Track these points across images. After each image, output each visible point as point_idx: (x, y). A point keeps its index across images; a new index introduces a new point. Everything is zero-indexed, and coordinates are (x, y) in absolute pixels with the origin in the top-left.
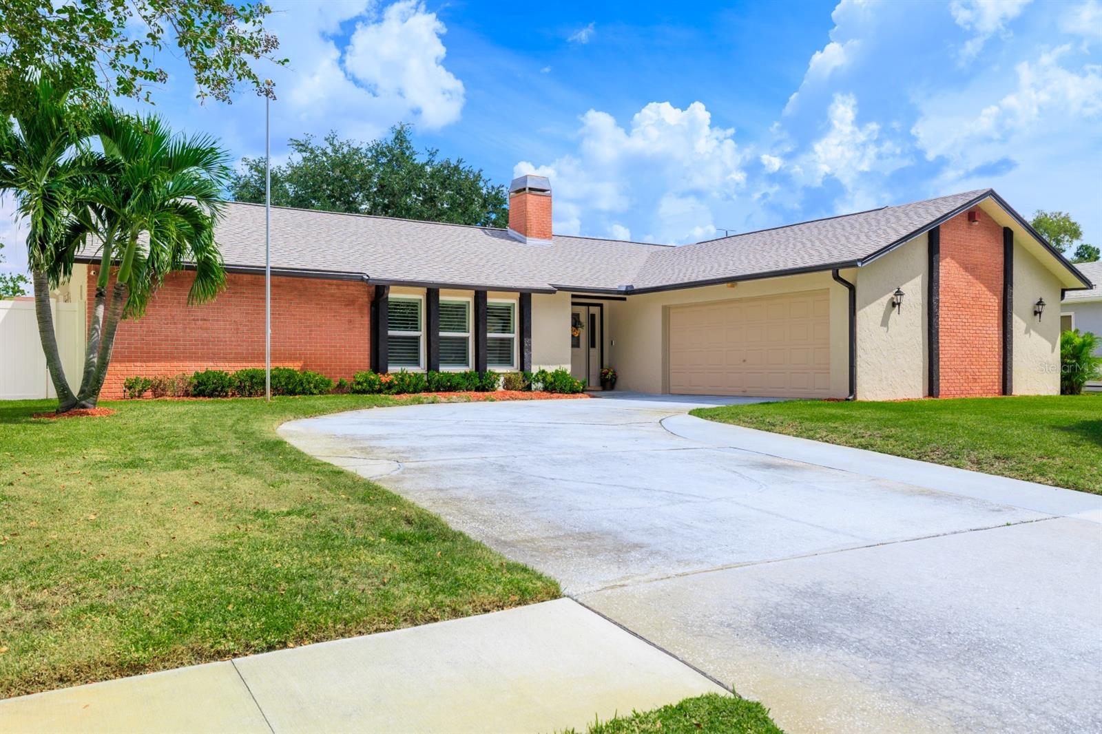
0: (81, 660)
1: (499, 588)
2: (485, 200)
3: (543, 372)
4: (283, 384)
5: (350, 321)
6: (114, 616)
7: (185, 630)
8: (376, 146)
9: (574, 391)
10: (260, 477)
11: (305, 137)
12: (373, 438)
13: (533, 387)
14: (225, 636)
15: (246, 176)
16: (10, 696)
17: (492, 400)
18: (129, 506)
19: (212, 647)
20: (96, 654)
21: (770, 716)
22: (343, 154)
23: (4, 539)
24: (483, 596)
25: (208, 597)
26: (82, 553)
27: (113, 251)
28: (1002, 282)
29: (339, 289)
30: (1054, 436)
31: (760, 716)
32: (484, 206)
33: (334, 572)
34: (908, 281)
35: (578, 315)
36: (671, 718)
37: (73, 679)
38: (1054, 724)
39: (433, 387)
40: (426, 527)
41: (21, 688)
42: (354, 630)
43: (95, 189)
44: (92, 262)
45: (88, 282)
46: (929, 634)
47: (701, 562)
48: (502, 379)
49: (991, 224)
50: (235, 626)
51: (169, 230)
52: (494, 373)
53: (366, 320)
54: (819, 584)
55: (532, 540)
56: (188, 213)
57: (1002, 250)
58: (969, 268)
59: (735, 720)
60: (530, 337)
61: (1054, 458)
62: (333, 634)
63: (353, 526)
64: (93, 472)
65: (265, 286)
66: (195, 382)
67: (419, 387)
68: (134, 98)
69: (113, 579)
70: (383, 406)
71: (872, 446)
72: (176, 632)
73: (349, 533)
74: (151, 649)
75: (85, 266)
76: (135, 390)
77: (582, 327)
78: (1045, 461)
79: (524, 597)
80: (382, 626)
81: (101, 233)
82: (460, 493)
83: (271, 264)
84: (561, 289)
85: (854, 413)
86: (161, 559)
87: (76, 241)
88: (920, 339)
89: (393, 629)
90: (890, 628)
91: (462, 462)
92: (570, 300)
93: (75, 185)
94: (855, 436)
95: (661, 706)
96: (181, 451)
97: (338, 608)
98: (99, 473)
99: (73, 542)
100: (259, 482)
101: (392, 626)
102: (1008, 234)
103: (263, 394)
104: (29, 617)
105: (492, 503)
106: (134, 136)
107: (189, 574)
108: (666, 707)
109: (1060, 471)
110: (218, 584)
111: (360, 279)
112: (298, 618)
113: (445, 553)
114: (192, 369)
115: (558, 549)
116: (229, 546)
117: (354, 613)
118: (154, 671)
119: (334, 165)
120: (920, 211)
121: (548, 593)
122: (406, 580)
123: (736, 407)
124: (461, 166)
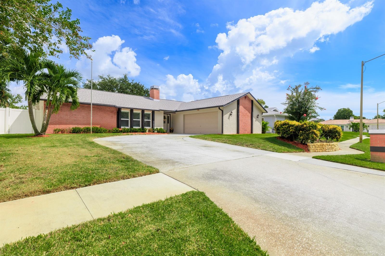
0: (32, 190)
1: (145, 171)
2: (144, 92)
3: (157, 128)
4: (95, 130)
5: (112, 116)
6: (43, 180)
7: (63, 182)
8: (120, 78)
9: (164, 133)
10: (87, 149)
11: (102, 75)
12: (117, 141)
13: (155, 132)
14: (74, 183)
15: (87, 83)
16: (10, 201)
17: (145, 134)
18: (51, 155)
19: (70, 186)
20: (37, 189)
21: (206, 194)
22: (111, 79)
23: (13, 163)
24: (141, 173)
25: (70, 175)
26: (36, 166)
27: (50, 97)
28: (251, 111)
29: (109, 109)
30: (261, 140)
31: (204, 194)
32: (144, 93)
33: (104, 168)
34: (233, 110)
35: (165, 116)
36: (184, 196)
37: (29, 195)
38: (263, 193)
39: (132, 131)
40: (128, 159)
41: (13, 198)
42: (108, 181)
43: (45, 81)
44: (45, 100)
45: (44, 105)
46: (238, 177)
47: (191, 165)
48: (148, 130)
49: (249, 99)
50: (77, 181)
51: (65, 92)
52: (146, 129)
53: (116, 116)
54: (216, 168)
55: (153, 161)
56: (70, 88)
57: (251, 104)
58: (245, 108)
59: (198, 196)
60: (154, 121)
61: (261, 144)
62: (103, 182)
63: (110, 159)
64: (42, 148)
65: (91, 107)
66: (72, 130)
67: (128, 131)
68: (54, 56)
69: (44, 171)
70: (120, 135)
71: (226, 143)
72: (60, 183)
73: (109, 160)
74: (53, 187)
75: (43, 101)
76: (56, 132)
77: (166, 119)
78: (259, 145)
79: (151, 173)
80: (116, 180)
81: (47, 93)
82: (136, 152)
83: (92, 102)
84: (161, 110)
85: (223, 136)
86: (58, 167)
87: (41, 94)
88: (236, 122)
89: (118, 181)
90: (231, 176)
91: (138, 146)
92: (163, 113)
93: (39, 80)
94: (223, 141)
95: (181, 194)
96: (67, 144)
97: (104, 176)
98: (43, 148)
99: (34, 163)
100: (86, 150)
101: (118, 180)
102: (252, 101)
103: (90, 133)
104: (18, 181)
105: (144, 154)
106: (56, 69)
107: (65, 169)
108: (183, 194)
109: (262, 147)
110: (73, 172)
111: (115, 107)
112: (94, 179)
113: (132, 164)
114: (72, 127)
115: (159, 163)
116: (77, 164)
117: (108, 177)
118: (53, 193)
119: (109, 82)
120: (236, 96)
121: (156, 172)
122: (122, 170)
123: (199, 135)
124: (139, 84)
